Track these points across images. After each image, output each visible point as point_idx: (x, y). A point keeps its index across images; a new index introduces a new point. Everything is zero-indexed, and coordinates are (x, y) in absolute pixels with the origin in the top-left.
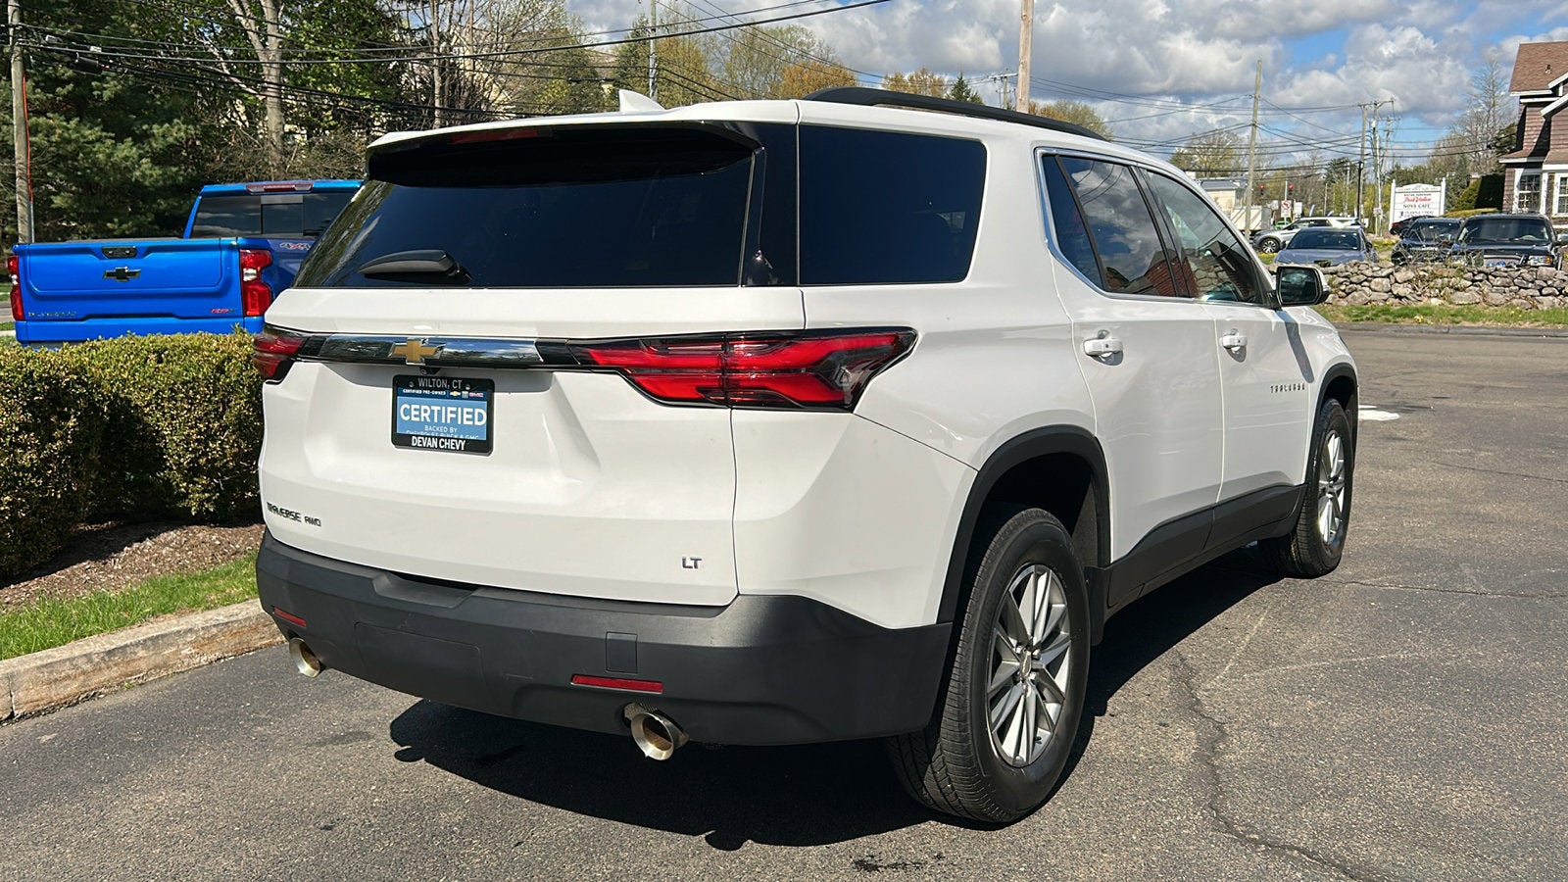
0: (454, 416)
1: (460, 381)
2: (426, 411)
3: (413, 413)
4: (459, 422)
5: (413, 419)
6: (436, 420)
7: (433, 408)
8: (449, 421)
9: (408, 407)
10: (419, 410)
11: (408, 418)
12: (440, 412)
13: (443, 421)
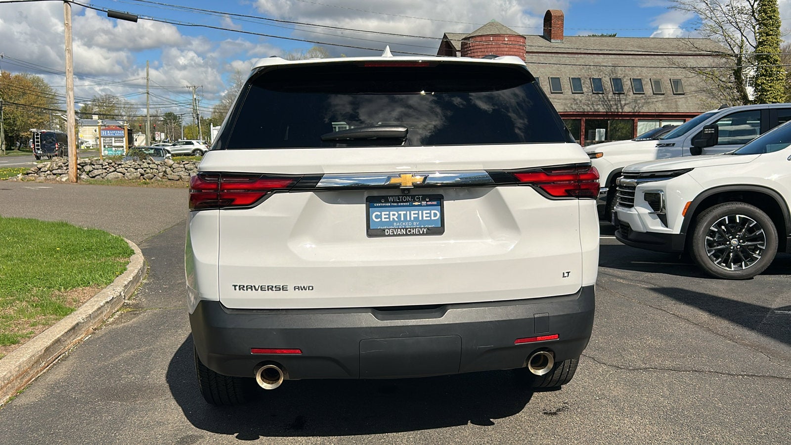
0: (416, 216)
1: (421, 197)
2: (394, 215)
3: (383, 216)
4: (420, 219)
5: (383, 220)
6: (402, 219)
7: (399, 212)
8: (412, 219)
9: (379, 213)
10: (389, 215)
11: (379, 220)
12: (405, 215)
13: (408, 219)
